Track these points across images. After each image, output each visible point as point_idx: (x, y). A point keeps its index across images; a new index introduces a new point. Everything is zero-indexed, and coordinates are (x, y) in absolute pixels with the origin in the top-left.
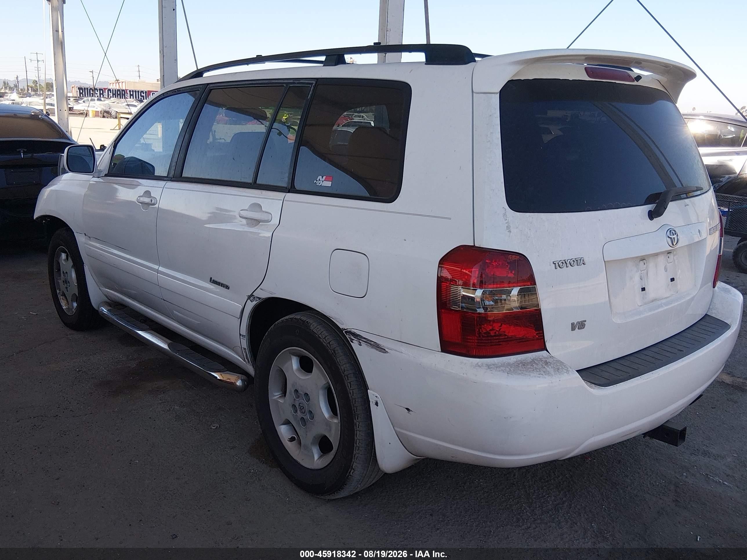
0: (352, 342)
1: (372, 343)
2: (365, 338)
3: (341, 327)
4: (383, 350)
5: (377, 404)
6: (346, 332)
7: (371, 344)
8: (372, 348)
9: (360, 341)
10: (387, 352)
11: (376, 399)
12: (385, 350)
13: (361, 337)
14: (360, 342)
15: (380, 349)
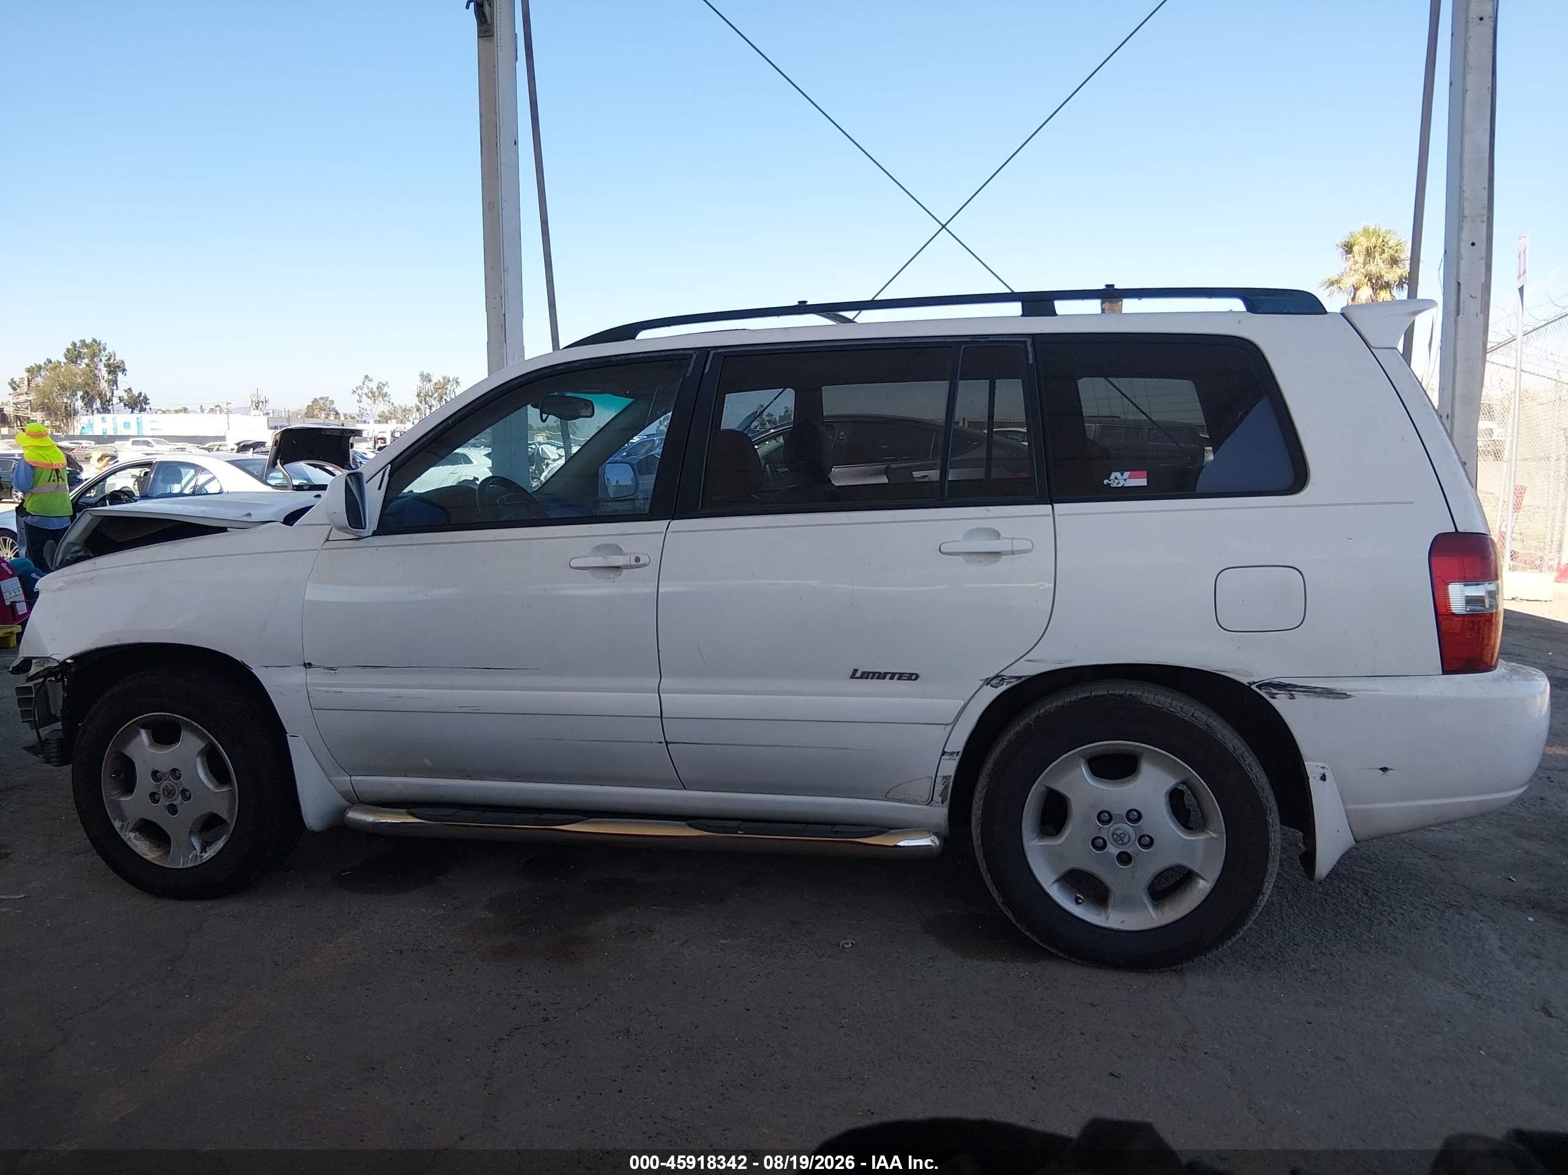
0: (1274, 698)
1: (1318, 690)
2: (1301, 687)
3: (1245, 681)
4: (1342, 695)
5: (1323, 778)
6: (1259, 687)
7: (1315, 693)
8: (1318, 697)
9: (1293, 693)
10: (1350, 696)
11: (1322, 771)
12: (1345, 694)
13: (1295, 686)
14: (1292, 695)
15: (1337, 695)
